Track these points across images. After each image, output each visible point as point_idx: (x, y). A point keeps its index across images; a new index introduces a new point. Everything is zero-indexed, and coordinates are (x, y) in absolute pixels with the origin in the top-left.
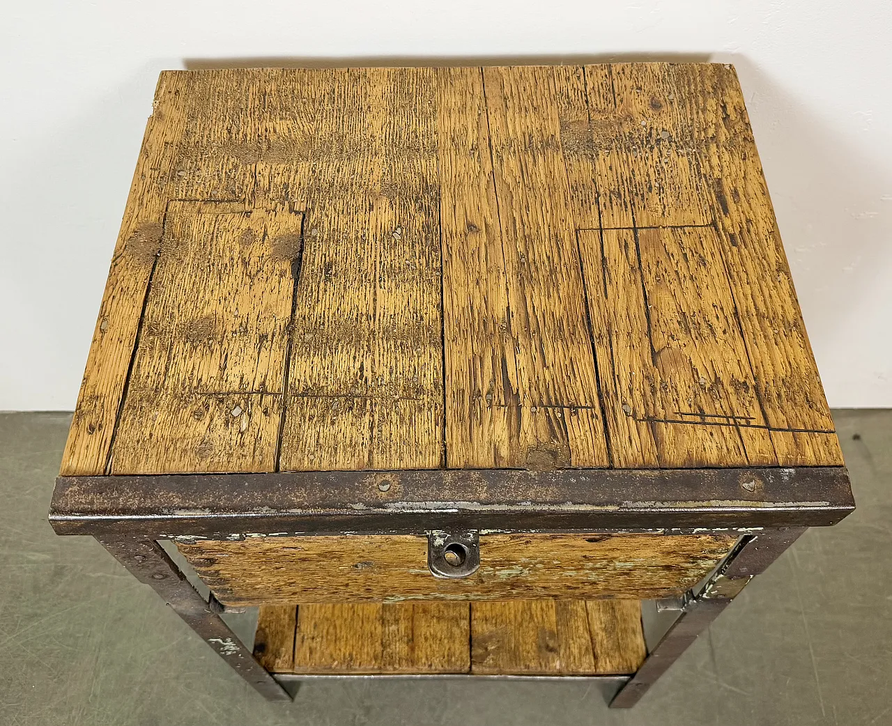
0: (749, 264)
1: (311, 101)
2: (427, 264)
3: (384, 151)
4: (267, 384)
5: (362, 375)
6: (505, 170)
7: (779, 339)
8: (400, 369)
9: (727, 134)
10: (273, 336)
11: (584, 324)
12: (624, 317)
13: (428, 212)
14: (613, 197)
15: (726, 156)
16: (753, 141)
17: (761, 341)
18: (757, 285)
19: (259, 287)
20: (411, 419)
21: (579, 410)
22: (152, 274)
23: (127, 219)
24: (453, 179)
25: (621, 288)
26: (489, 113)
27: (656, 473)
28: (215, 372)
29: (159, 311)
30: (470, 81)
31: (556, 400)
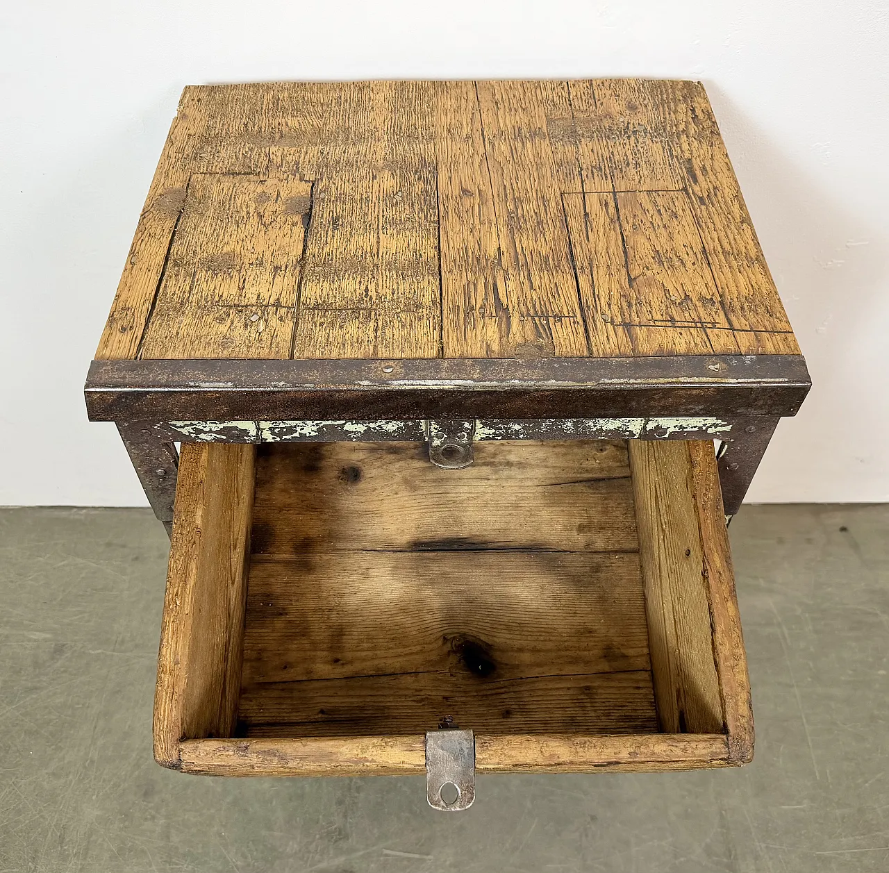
0: (716, 218)
1: (320, 105)
2: (426, 218)
3: (386, 139)
4: (281, 300)
5: (366, 296)
6: (497, 152)
7: (742, 269)
8: (401, 290)
9: (696, 128)
10: (286, 267)
11: (567, 259)
12: (603, 254)
13: (426, 181)
14: (595, 171)
15: (695, 144)
16: (719, 134)
17: (726, 270)
18: (723, 233)
19: (272, 233)
20: (411, 325)
21: (563, 319)
22: (176, 224)
23: (155, 186)
24: (450, 158)
25: (601, 234)
26: (482, 112)
27: (631, 359)
28: (234, 291)
29: (183, 250)
30: (464, 90)
31: (542, 312)
